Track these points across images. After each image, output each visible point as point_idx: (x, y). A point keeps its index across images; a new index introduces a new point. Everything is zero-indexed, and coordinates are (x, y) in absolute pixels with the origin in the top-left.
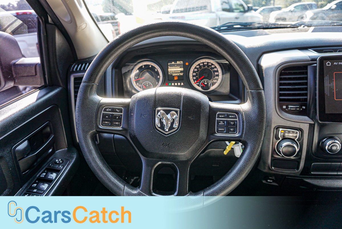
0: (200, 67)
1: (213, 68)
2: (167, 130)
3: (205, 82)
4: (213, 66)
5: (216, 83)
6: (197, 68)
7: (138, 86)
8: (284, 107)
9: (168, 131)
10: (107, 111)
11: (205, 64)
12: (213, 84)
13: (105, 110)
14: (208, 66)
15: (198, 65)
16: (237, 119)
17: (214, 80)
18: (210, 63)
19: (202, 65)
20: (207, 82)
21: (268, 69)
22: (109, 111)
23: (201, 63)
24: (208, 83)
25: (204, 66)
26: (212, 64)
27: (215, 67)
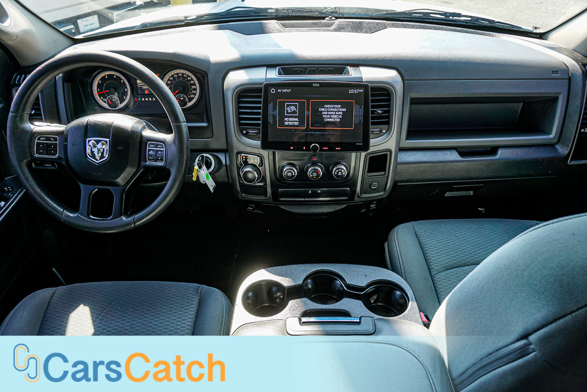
0: (174, 78)
1: (190, 81)
2: (98, 159)
3: (181, 97)
4: (189, 78)
5: (193, 98)
6: (171, 80)
7: (102, 100)
8: (245, 132)
9: (100, 159)
10: (41, 140)
11: (179, 75)
12: (191, 99)
13: (39, 139)
14: (184, 78)
15: (171, 77)
16: (164, 149)
17: (191, 94)
18: (185, 74)
19: (176, 76)
20: (183, 97)
21: (227, 90)
22: (43, 140)
23: (175, 74)
24: (184, 99)
25: (179, 77)
26: (188, 76)
27: (192, 80)
